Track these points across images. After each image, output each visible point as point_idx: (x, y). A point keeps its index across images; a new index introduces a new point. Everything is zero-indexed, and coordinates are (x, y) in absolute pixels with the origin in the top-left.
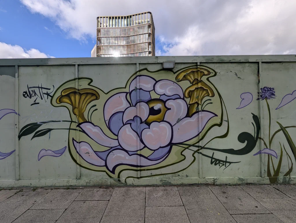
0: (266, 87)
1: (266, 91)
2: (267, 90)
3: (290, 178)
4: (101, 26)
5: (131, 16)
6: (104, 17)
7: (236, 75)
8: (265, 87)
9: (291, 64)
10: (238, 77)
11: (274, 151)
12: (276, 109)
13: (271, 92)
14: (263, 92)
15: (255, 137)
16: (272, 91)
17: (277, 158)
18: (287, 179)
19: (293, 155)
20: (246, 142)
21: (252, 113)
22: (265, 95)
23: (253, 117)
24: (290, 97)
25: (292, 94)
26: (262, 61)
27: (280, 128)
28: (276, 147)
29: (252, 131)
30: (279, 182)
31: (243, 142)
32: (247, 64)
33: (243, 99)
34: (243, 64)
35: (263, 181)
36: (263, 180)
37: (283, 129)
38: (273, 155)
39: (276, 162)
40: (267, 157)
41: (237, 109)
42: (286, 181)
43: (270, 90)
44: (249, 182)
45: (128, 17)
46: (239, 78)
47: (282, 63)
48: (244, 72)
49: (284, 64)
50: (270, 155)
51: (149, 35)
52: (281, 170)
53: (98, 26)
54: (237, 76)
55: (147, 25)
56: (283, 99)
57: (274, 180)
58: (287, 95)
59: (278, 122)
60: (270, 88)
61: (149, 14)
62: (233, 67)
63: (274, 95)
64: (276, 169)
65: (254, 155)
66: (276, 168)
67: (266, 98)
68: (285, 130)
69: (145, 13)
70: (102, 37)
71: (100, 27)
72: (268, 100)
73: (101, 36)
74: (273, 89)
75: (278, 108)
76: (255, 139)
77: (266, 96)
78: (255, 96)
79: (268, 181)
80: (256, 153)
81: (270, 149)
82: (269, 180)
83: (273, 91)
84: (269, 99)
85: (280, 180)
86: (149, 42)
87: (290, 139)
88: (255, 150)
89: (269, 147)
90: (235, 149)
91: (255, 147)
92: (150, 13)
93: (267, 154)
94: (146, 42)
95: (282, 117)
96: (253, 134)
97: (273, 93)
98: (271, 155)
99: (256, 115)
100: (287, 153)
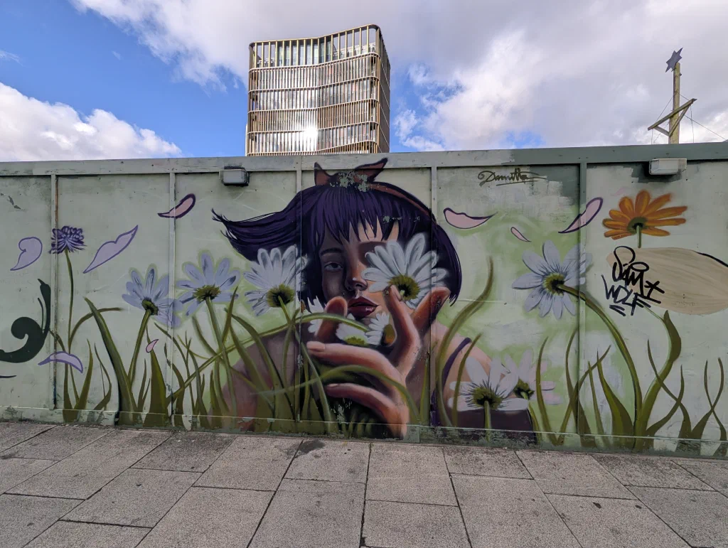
0: (68, 227)
1: (67, 234)
2: (69, 232)
3: (102, 414)
4: (258, 66)
5: (328, 39)
6: (266, 43)
7: (11, 201)
8: (65, 227)
9: (117, 179)
10: (15, 205)
11: (76, 358)
12: (84, 272)
13: (77, 237)
14: (62, 238)
15: (44, 328)
16: (78, 234)
17: (82, 372)
18: (97, 416)
19: (112, 367)
20: (27, 336)
21: (39, 280)
22: (65, 242)
23: (41, 287)
24: (111, 249)
25: (115, 242)
26: (57, 174)
27: (90, 312)
28: (80, 350)
29: (37, 316)
30: (81, 420)
31: (20, 336)
32: (33, 180)
33: (24, 251)
34: (24, 180)
35: (49, 417)
36: (52, 415)
37: (96, 312)
38: (74, 366)
39: (80, 379)
40: (64, 369)
41: (12, 270)
42: (93, 420)
43: (75, 233)
44: (25, 416)
45: (322, 40)
46: (16, 207)
47: (98, 178)
48: (26, 195)
49: (102, 179)
50: (69, 366)
51: (372, 83)
52: (89, 396)
53: (251, 66)
54: (13, 204)
55: (367, 59)
56: (99, 250)
57: (70, 416)
58: (106, 243)
59: (87, 300)
60: (75, 229)
61: (373, 30)
62: (6, 186)
63: (82, 243)
64: (79, 395)
65: (41, 364)
66: (79, 393)
67: (67, 248)
68: (101, 316)
69: (364, 29)
70: (261, 92)
71: (255, 68)
72: (70, 254)
73: (259, 90)
74: (81, 230)
75: (89, 269)
76: (43, 332)
77: (67, 246)
78: (47, 246)
79: (58, 417)
80: (43, 360)
81: (69, 354)
82: (62, 415)
83: (80, 234)
84: (72, 251)
85: (82, 417)
86: (372, 100)
87: (107, 335)
88: (42, 355)
89: (67, 350)
90: (6, 351)
91: (43, 348)
92: (376, 28)
93: (64, 364)
94: (365, 99)
95: (96, 289)
96: (39, 323)
97: (81, 238)
98: (71, 365)
99: (46, 283)
100: (101, 364)
